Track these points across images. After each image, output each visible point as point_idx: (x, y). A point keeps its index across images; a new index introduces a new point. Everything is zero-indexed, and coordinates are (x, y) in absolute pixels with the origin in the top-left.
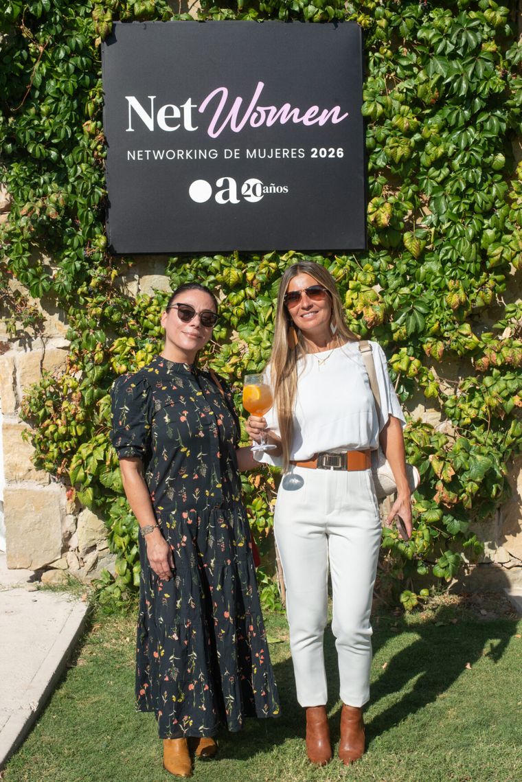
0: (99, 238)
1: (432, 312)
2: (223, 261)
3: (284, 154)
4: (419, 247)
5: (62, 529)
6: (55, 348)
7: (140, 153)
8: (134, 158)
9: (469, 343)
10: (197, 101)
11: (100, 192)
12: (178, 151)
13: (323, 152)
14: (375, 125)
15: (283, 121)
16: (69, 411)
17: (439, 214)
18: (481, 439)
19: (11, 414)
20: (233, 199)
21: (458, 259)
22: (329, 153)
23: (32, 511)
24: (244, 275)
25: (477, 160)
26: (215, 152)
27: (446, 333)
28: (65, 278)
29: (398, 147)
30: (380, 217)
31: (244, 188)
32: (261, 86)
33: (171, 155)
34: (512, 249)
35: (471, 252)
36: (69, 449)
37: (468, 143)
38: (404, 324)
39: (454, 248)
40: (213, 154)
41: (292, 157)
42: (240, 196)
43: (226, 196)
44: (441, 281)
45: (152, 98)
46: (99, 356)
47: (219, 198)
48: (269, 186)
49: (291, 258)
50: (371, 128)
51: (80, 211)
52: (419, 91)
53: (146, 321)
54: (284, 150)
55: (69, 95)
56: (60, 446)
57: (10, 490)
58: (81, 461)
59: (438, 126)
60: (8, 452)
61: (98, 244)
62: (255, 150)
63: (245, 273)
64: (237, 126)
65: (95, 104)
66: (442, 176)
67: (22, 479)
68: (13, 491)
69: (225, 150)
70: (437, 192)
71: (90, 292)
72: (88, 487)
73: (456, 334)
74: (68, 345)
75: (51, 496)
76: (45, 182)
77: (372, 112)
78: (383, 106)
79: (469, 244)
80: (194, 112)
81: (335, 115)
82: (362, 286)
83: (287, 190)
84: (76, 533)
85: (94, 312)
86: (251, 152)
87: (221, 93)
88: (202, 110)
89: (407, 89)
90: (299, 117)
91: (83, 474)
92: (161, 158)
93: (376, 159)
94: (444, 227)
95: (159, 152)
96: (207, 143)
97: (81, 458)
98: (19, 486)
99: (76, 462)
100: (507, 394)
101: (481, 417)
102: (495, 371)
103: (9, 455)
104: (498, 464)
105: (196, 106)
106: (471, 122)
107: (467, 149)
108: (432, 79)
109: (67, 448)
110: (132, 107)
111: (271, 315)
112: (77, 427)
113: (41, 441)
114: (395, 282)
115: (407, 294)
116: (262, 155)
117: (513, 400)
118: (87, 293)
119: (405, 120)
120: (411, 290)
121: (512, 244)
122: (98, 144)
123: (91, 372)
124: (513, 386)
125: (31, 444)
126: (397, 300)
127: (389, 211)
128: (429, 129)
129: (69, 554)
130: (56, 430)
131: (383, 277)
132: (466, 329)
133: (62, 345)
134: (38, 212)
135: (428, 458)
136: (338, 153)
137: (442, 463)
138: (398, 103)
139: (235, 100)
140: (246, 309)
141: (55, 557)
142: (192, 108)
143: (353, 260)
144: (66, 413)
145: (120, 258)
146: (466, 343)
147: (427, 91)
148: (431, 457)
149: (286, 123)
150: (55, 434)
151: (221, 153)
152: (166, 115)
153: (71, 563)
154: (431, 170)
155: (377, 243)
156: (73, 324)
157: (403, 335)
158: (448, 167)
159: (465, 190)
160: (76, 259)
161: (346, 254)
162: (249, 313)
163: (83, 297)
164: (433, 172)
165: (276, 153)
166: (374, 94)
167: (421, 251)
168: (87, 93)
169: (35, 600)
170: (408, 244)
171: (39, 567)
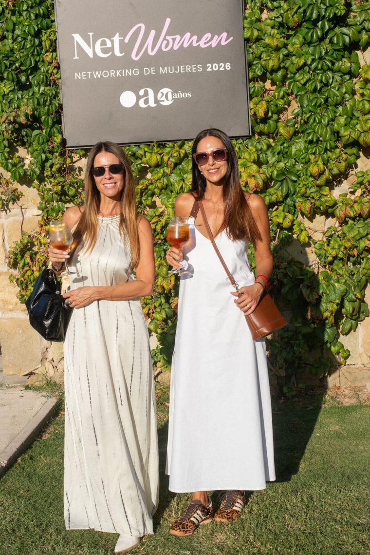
1: (300, 179)
2: (146, 149)
3: (187, 69)
4: (288, 132)
5: (41, 345)
6: (31, 216)
7: (84, 74)
8: (80, 78)
9: (329, 201)
10: (123, 35)
11: (56, 103)
12: (111, 71)
13: (215, 67)
14: (254, 43)
15: (186, 45)
16: (41, 260)
17: (302, 107)
18: (341, 272)
19: (2, 264)
20: (152, 104)
21: (318, 140)
22: (220, 67)
23: (19, 333)
24: (162, 159)
25: (328, 66)
27: (312, 194)
28: (35, 165)
29: (269, 59)
30: (258, 111)
31: (159, 95)
32: (168, 21)
33: (105, 74)
34: (358, 130)
35: (327, 134)
37: (321, 53)
38: (280, 188)
39: (314, 132)
40: (136, 72)
41: (193, 71)
42: (156, 101)
43: (146, 102)
44: (306, 156)
45: (91, 34)
47: (142, 104)
48: (177, 93)
50: (250, 47)
51: (43, 118)
52: (284, 18)
54: (187, 66)
55: (32, 35)
57: (3, 319)
59: (300, 42)
60: (2, 291)
61: (56, 140)
62: (166, 68)
63: (163, 156)
64: (152, 51)
65: (51, 41)
66: (305, 80)
67: (11, 310)
68: (6, 319)
69: (145, 69)
70: (301, 91)
71: (53, 176)
73: (319, 196)
74: (40, 214)
76: (18, 98)
77: (250, 36)
78: (259, 30)
79: (325, 129)
80: (121, 42)
81: (224, 39)
82: (248, 163)
83: (190, 96)
84: (51, 348)
85: (55, 189)
86: (163, 69)
87: (140, 27)
88: (126, 41)
89: (275, 17)
90: (197, 42)
92: (99, 77)
93: (255, 69)
94: (307, 116)
95: (97, 72)
96: (132, 64)
98: (10, 315)
100: (359, 238)
101: (341, 255)
102: (350, 222)
104: (353, 290)
105: (122, 38)
106: (321, 39)
107: (321, 58)
108: (293, 9)
111: (182, 186)
113: (23, 282)
114: (274, 159)
115: (283, 167)
116: (171, 71)
117: (365, 242)
118: (51, 175)
119: (275, 40)
120: (285, 164)
121: (358, 127)
122: (54, 69)
124: (363, 232)
125: (17, 285)
126: (275, 172)
127: (265, 107)
128: (293, 45)
129: (47, 364)
130: (32, 274)
131: (264, 155)
132: (326, 191)
133: (35, 214)
134: (12, 119)
135: (299, 286)
136: (227, 67)
137: (309, 289)
138: (269, 28)
139: (150, 32)
140: (165, 183)
141: (36, 366)
142: (119, 40)
143: (241, 143)
144: (39, 262)
145: (73, 150)
146: (326, 201)
147: (289, 18)
148: (301, 285)
149: (188, 47)
150: (32, 278)
151: (141, 71)
152: (101, 46)
153: (48, 370)
154: (297, 75)
155: (259, 131)
156: (43, 198)
157: (280, 197)
158: (309, 72)
159: (321, 89)
160: (42, 151)
161: (236, 140)
162: (167, 185)
163: (48, 178)
164: (298, 77)
165: (181, 69)
166: (251, 22)
167: (291, 135)
168: (46, 33)
169: (22, 396)
170: (282, 130)
171: (26, 373)
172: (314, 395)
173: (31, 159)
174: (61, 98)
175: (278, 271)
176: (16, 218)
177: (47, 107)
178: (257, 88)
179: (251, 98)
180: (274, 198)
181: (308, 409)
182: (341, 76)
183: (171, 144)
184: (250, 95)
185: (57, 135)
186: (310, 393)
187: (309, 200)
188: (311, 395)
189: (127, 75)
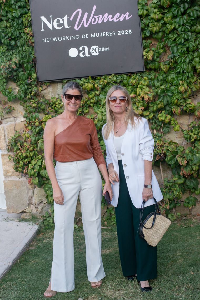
0: (33, 75)
1: (174, 95)
2: (85, 81)
3: (107, 34)
4: (166, 68)
5: (28, 196)
6: (20, 122)
7: (48, 39)
8: (45, 42)
9: (191, 107)
10: (69, 16)
11: (32, 56)
12: (63, 37)
13: (123, 32)
14: (144, 18)
15: (105, 21)
16: (27, 147)
18: (199, 147)
19: (4, 150)
20: (87, 55)
21: (183, 72)
22: (125, 32)
23: (15, 189)
24: (94, 86)
25: (188, 29)
26: (78, 36)
27: (181, 103)
28: (21, 92)
29: (154, 27)
30: (149, 56)
31: (91, 50)
33: (60, 39)
35: (188, 68)
36: (28, 162)
37: (183, 22)
38: (162, 101)
39: (181, 67)
40: (77, 37)
41: (110, 35)
42: (90, 53)
43: (84, 54)
44: (177, 81)
45: (51, 16)
46: (37, 124)
47: (81, 55)
48: (101, 48)
49: (113, 77)
50: (142, 20)
51: (25, 65)
52: (161, 2)
53: (55, 108)
54: (106, 33)
55: (17, 18)
56: (24, 161)
57: (6, 181)
58: (32, 167)
59: (171, 16)
60: (4, 165)
61: (33, 77)
62: (94, 34)
64: (86, 24)
65: (28, 21)
66: (174, 38)
67: (10, 176)
68: (7, 181)
69: (82, 35)
70: (173, 44)
71: (32, 98)
72: (36, 177)
73: (185, 104)
74: (25, 120)
75: (23, 182)
76: (10, 54)
77: (142, 14)
78: (147, 10)
79: (187, 65)
80: (68, 20)
81: (127, 16)
82: (143, 86)
83: (109, 49)
84: (34, 197)
85: (33, 106)
86: (93, 35)
87: (79, 11)
88: (71, 19)
89: (156, 2)
90: (112, 19)
91: (33, 172)
92: (56, 41)
93: (146, 33)
94: (176, 58)
95: (55, 38)
96: (75, 33)
97: (32, 165)
98: (10, 179)
99: (30, 167)
101: (199, 138)
103: (4, 166)
105: (69, 18)
106: (183, 14)
107: (183, 25)
109: (27, 162)
110: (43, 21)
112: (30, 153)
113: (16, 160)
114: (158, 84)
115: (163, 88)
116: (98, 35)
118: (31, 98)
119: (156, 15)
120: (165, 86)
122: (30, 37)
123: (34, 130)
125: (13, 161)
126: (159, 91)
127: (152, 54)
128: (167, 18)
129: (32, 206)
130: (22, 155)
131: (153, 82)
132: (189, 101)
133: (22, 120)
134: (7, 67)
135: (176, 156)
136: (129, 32)
137: (182, 158)
138: (153, 9)
139: (85, 14)
140: (96, 100)
141: (26, 207)
142: (67, 19)
143: (139, 76)
144: (25, 147)
145: (43, 83)
146: (190, 107)
147: (165, 2)
148: (177, 156)
149: (106, 21)
150: (22, 156)
151: (81, 36)
152: (57, 23)
153: (33, 209)
154: (170, 35)
155: (149, 68)
156: (26, 111)
157: (163, 105)
158: (177, 33)
159: (184, 42)
160: (25, 84)
161: (136, 74)
162: (97, 101)
163: (29, 100)
164: (171, 36)
165: (103, 34)
166: (143, 6)
167: (168, 70)
168: (25, 16)
169: (18, 225)
170: (162, 67)
171: (20, 212)
172: (186, 219)
173: (19, 89)
174: (35, 54)
175: (163, 148)
176: (12, 123)
177: (27, 59)
178: (147, 43)
179: (144, 49)
180: (159, 106)
181: (183, 227)
182: (195, 35)
183: (99, 78)
184: (143, 47)
185: (34, 74)
186: (184, 218)
187: (179, 107)
188: (185, 220)
189: (72, 39)
